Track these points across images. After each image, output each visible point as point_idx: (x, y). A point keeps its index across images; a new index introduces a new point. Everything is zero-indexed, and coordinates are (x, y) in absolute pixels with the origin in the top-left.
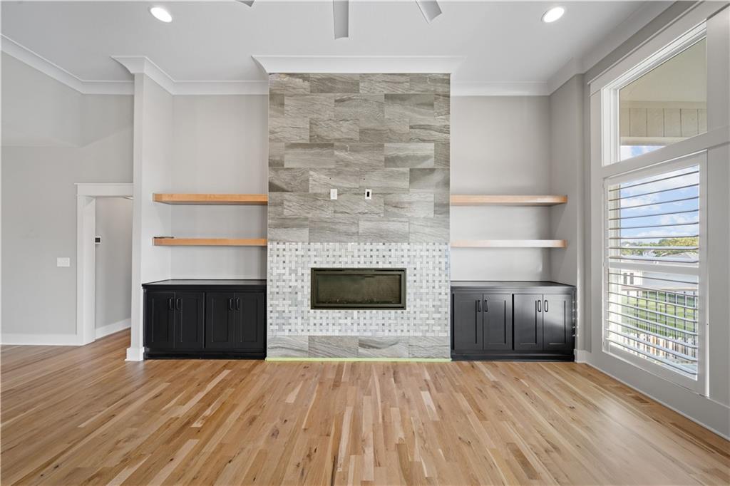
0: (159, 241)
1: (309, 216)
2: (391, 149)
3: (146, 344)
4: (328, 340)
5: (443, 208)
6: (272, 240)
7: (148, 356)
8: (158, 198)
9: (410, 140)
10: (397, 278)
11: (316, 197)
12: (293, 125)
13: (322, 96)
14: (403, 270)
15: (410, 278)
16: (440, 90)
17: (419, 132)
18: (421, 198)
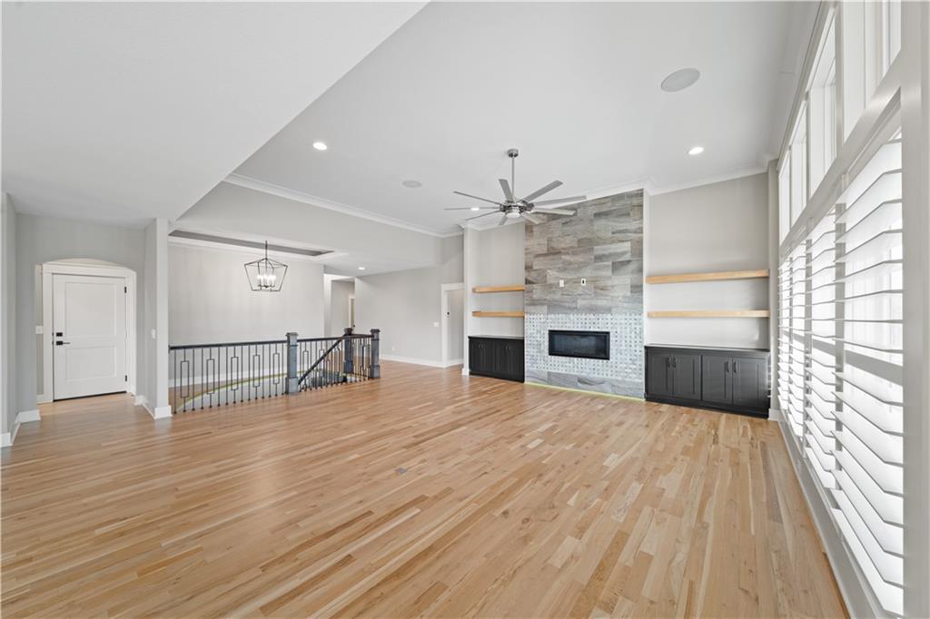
0: (475, 314)
1: (548, 298)
2: (599, 250)
3: (470, 367)
4: (558, 375)
5: (637, 288)
6: (527, 313)
7: (471, 374)
8: (474, 291)
9: (613, 242)
10: (603, 338)
11: (551, 286)
12: (538, 243)
13: (554, 222)
14: (608, 333)
15: (612, 338)
16: (635, 202)
17: (618, 236)
18: (622, 282)
